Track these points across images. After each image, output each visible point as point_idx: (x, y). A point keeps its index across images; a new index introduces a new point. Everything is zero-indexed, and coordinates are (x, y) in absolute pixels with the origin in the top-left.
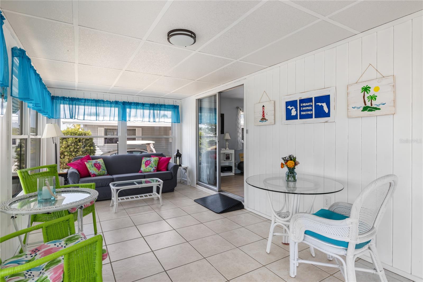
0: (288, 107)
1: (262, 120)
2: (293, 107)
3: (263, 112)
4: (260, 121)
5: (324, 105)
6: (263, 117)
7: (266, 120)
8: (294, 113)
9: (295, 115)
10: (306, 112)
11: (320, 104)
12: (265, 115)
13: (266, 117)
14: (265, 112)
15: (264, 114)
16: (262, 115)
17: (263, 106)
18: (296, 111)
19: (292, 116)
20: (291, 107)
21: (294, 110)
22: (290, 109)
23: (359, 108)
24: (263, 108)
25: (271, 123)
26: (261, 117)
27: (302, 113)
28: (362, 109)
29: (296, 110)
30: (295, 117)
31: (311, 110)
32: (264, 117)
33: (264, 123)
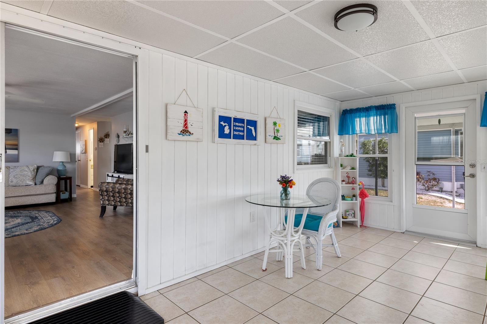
0: (221, 123)
1: (183, 133)
2: (226, 124)
3: (186, 121)
4: (179, 134)
5: (253, 128)
6: (184, 129)
7: (190, 133)
8: (227, 131)
9: (228, 133)
10: (239, 133)
11: (250, 127)
12: (189, 125)
13: (190, 129)
14: (188, 122)
15: (186, 124)
16: (182, 125)
17: (186, 112)
18: (229, 130)
19: (225, 134)
20: (224, 123)
21: (227, 127)
22: (223, 125)
23: (272, 136)
24: (185, 115)
25: (198, 139)
26: (182, 128)
27: (235, 133)
28: (273, 137)
29: (230, 128)
30: (228, 136)
31: (243, 131)
32: (186, 128)
33: (186, 138)
